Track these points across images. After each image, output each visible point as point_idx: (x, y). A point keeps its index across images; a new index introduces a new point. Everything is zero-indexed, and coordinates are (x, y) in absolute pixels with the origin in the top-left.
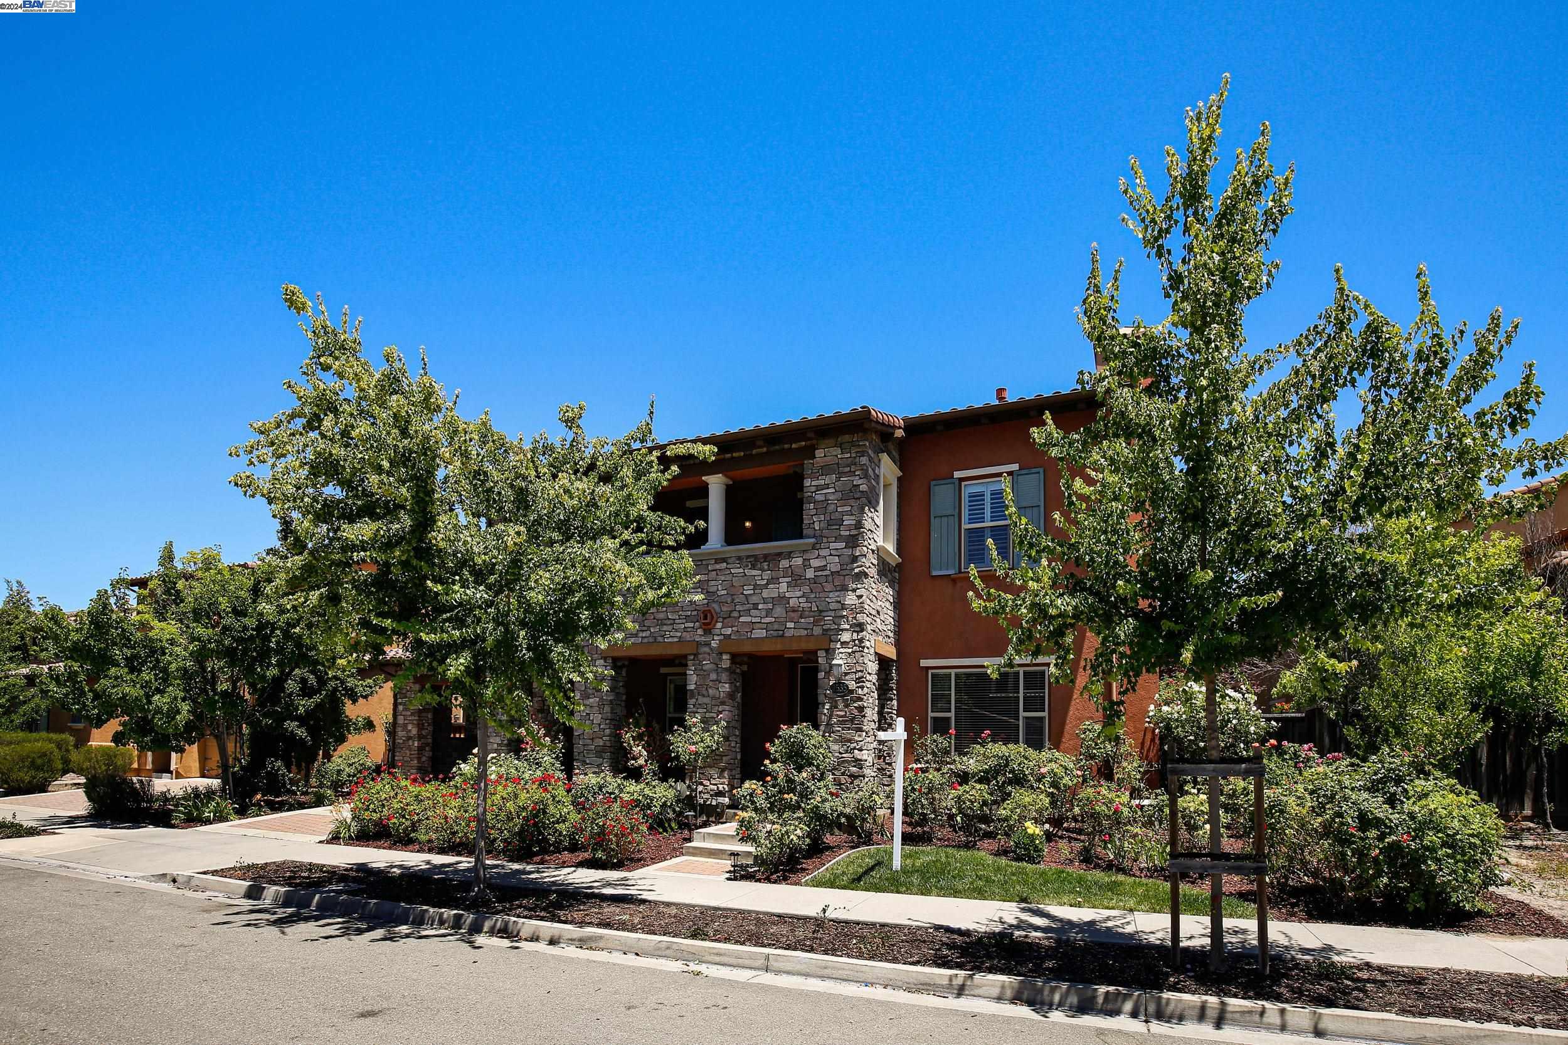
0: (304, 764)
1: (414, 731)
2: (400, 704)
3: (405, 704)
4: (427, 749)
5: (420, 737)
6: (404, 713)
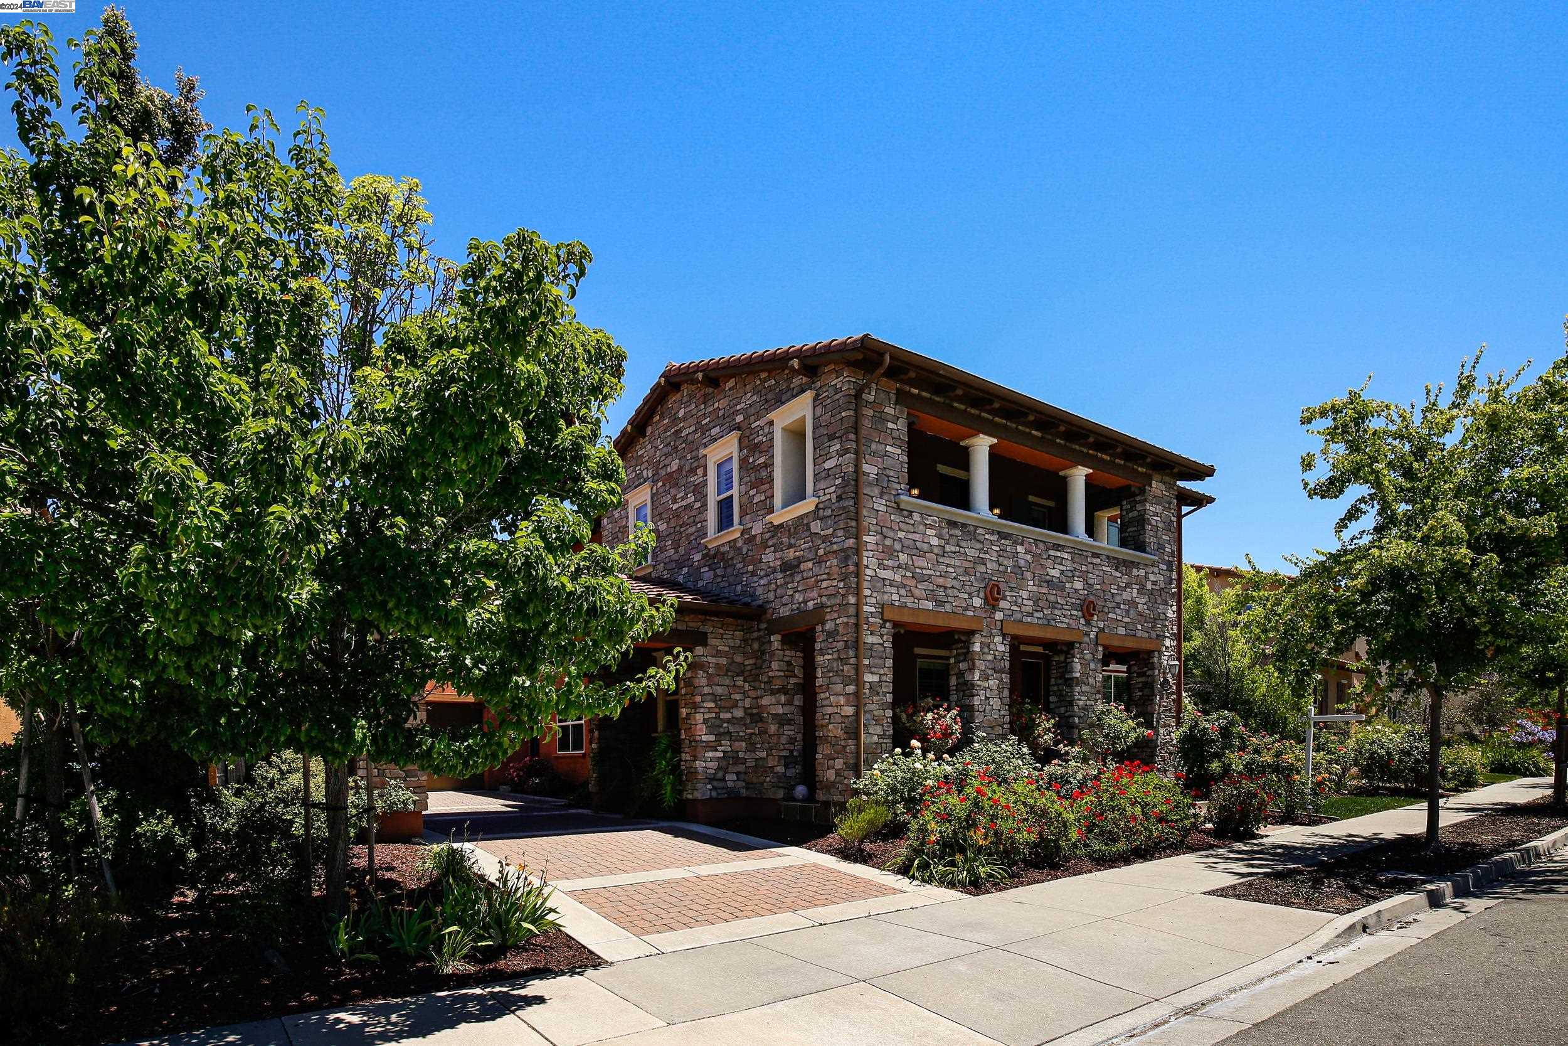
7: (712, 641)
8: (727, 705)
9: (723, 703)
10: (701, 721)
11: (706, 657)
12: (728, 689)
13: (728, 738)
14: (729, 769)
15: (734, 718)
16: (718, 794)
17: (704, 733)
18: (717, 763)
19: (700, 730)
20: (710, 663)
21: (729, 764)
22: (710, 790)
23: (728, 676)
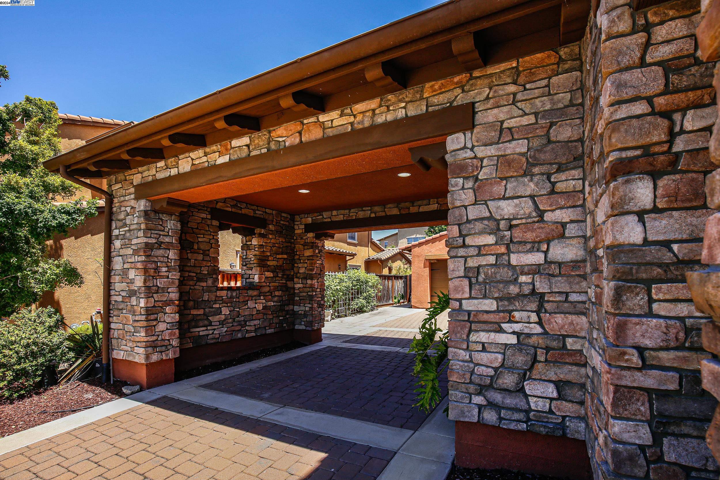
2: (117, 237)
3: (124, 237)
4: (168, 309)
5: (151, 290)
6: (122, 252)
7: (486, 116)
8: (530, 236)
9: (518, 234)
10: (462, 273)
11: (472, 149)
12: (535, 203)
13: (534, 306)
14: (534, 372)
15: (551, 262)
16: (501, 419)
17: (467, 295)
18: (500, 357)
19: (456, 289)
20: (482, 160)
21: (535, 360)
22: (480, 407)
23: (532, 175)
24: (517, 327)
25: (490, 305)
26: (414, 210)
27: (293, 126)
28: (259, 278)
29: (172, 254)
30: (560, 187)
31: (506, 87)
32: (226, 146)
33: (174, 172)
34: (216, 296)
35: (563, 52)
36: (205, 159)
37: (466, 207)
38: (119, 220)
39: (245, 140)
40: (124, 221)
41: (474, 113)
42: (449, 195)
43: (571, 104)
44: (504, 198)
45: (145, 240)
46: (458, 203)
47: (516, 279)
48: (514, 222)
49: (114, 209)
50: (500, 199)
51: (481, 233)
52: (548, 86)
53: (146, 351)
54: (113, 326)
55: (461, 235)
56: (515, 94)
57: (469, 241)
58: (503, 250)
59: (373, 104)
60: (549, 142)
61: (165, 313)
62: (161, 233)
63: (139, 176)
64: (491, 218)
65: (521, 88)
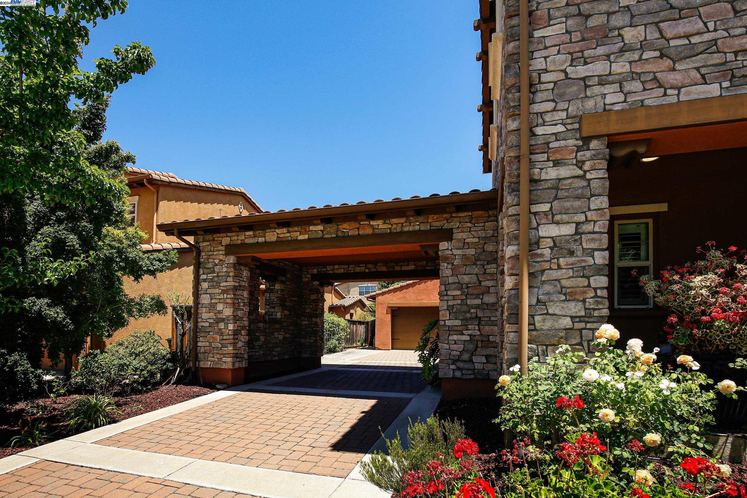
0: (62, 355)
1: (228, 312)
2: (205, 280)
3: (212, 281)
4: (243, 332)
5: (236, 318)
6: (209, 291)
7: (458, 235)
8: (475, 292)
9: (471, 291)
10: (446, 308)
11: (451, 250)
12: (477, 277)
13: (477, 323)
14: (477, 352)
15: (484, 304)
16: (463, 374)
17: (448, 318)
18: (462, 346)
19: (443, 316)
20: (455, 255)
21: (477, 347)
22: (453, 370)
23: (477, 265)
24: (470, 332)
25: (458, 322)
26: (397, 268)
27: (354, 225)
28: (281, 315)
29: (246, 294)
30: (488, 271)
31: (467, 224)
32: (305, 229)
33: (261, 240)
34: (258, 327)
35: (491, 213)
36: (288, 235)
37: (448, 277)
38: (207, 268)
39: (321, 227)
40: (212, 269)
41: (453, 233)
42: (440, 271)
43: (493, 236)
44: (465, 274)
45: (233, 283)
46: (445, 275)
47: (469, 311)
48: (469, 285)
49: (202, 260)
50: (463, 274)
51: (454, 290)
52: (484, 226)
53: (233, 360)
54: (199, 344)
55: (445, 290)
56: (470, 228)
57: (449, 293)
58: (464, 297)
59: (402, 220)
60: (484, 251)
61: (242, 335)
62: (241, 279)
63: (229, 239)
64: (459, 283)
65: (473, 225)
